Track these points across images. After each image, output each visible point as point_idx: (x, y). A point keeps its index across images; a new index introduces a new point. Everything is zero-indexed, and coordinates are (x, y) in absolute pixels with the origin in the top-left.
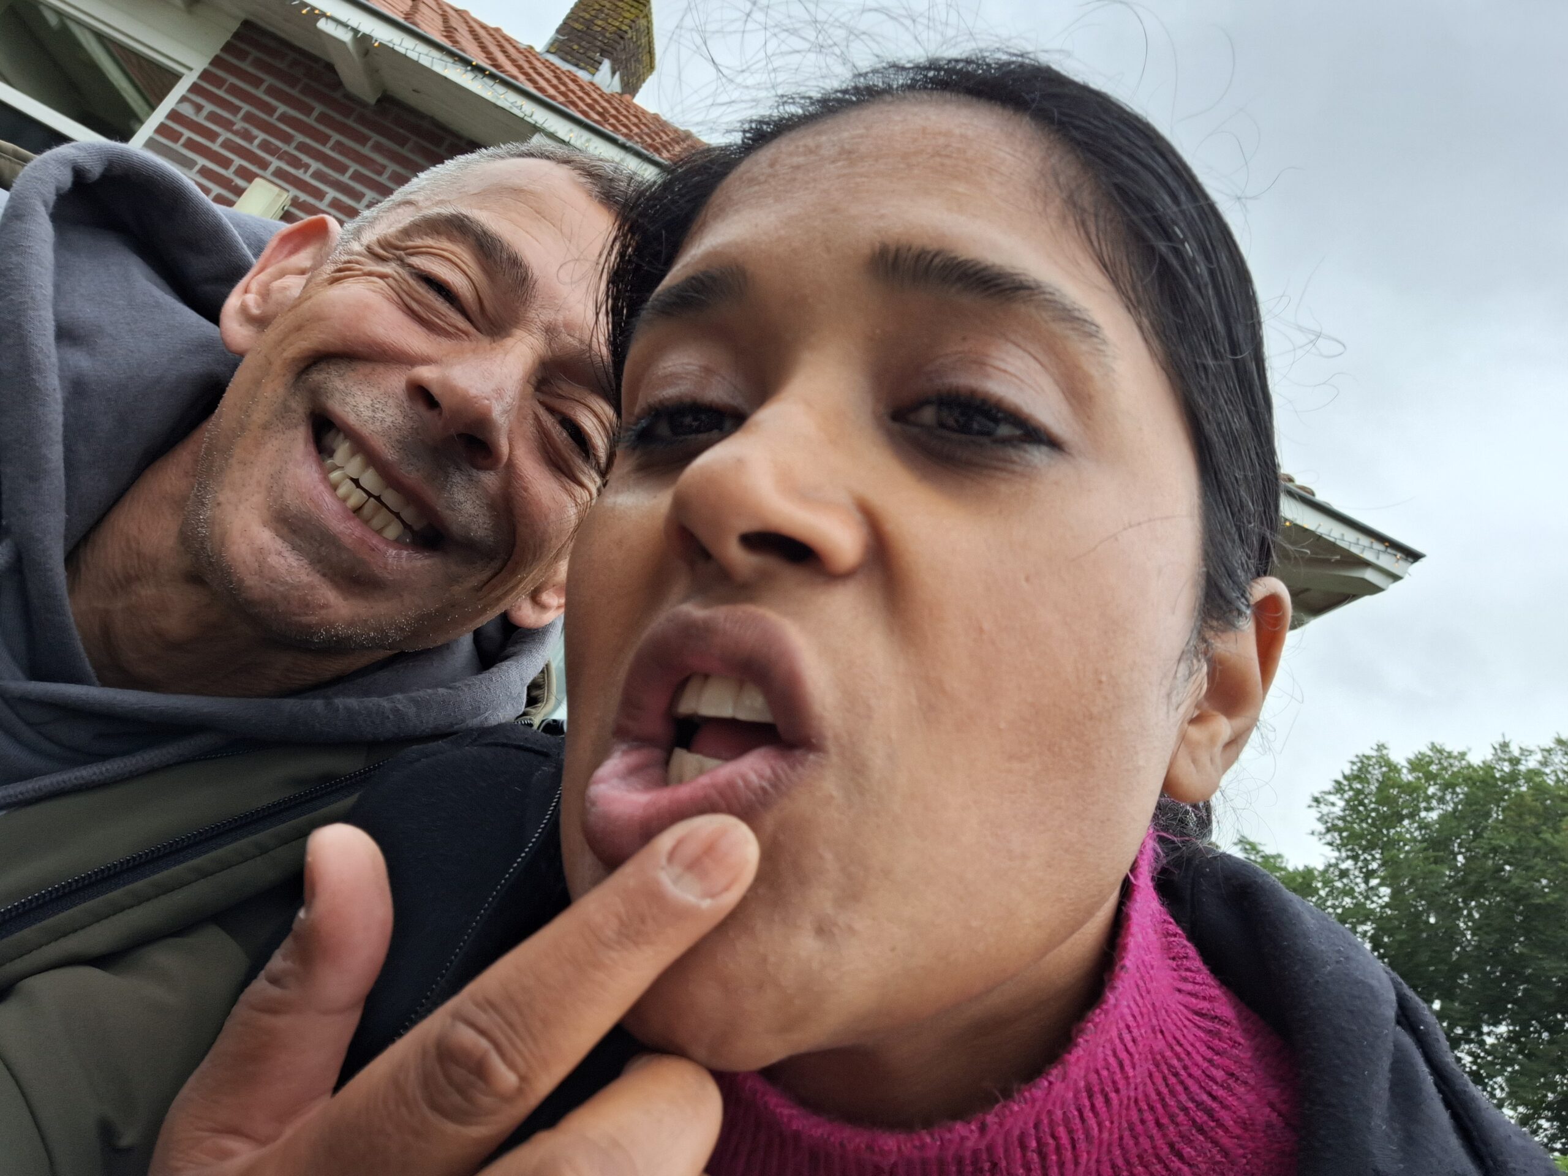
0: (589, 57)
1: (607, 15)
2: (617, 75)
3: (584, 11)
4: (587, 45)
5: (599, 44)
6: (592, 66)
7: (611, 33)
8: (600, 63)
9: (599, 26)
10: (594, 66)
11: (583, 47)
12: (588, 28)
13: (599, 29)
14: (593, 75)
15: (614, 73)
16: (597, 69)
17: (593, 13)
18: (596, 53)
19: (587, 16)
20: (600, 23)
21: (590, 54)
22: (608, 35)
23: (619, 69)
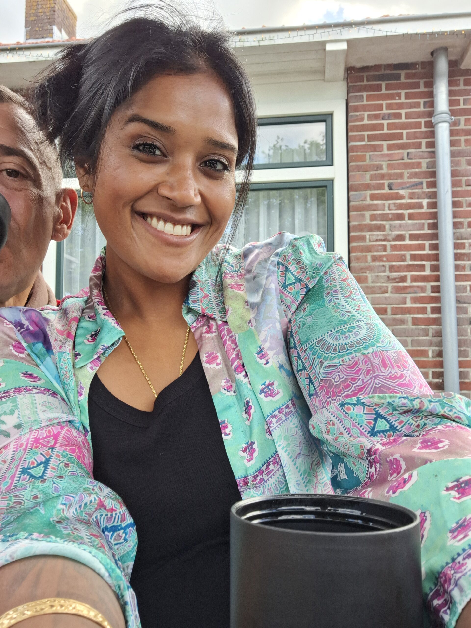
0: (46, 30)
1: (42, 5)
2: (62, 30)
3: (31, 9)
4: (42, 25)
5: (46, 21)
6: (49, 33)
7: (48, 12)
8: (52, 30)
9: (42, 12)
10: (50, 33)
11: (41, 27)
12: (37, 16)
13: (42, 14)
14: (52, 37)
15: (60, 31)
16: (52, 33)
17: (35, 8)
18: (47, 26)
19: (34, 11)
20: (40, 11)
21: (45, 28)
22: (48, 14)
23: (61, 27)
